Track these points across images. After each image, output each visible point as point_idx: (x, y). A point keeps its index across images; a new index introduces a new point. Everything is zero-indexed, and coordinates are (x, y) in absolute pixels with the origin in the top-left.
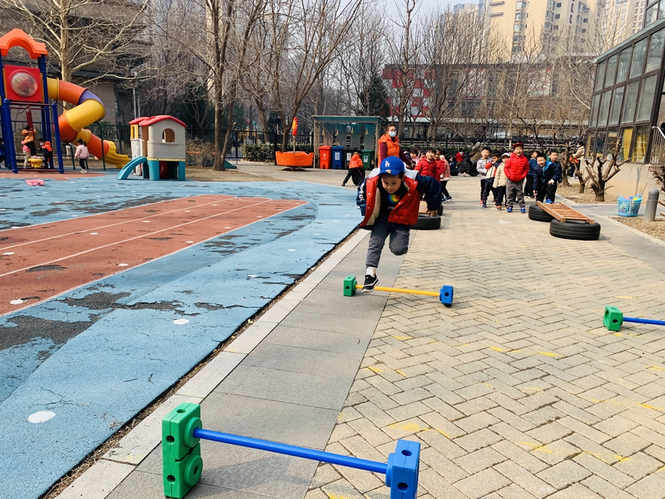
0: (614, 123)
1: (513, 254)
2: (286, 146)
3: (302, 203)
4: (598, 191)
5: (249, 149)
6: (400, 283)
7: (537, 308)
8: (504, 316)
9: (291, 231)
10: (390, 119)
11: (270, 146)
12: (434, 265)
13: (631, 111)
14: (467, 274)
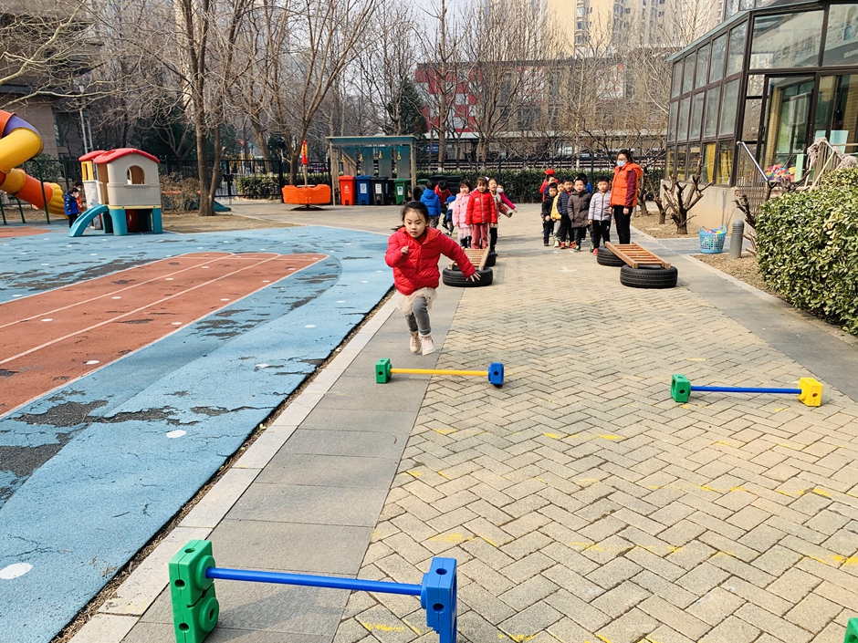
0: (695, 136)
1: (575, 314)
2: (294, 177)
3: (321, 257)
4: (679, 222)
5: (245, 183)
6: (444, 360)
7: (599, 380)
8: (562, 394)
9: (307, 300)
10: (428, 135)
11: (273, 178)
12: (484, 333)
13: (713, 122)
14: (522, 343)
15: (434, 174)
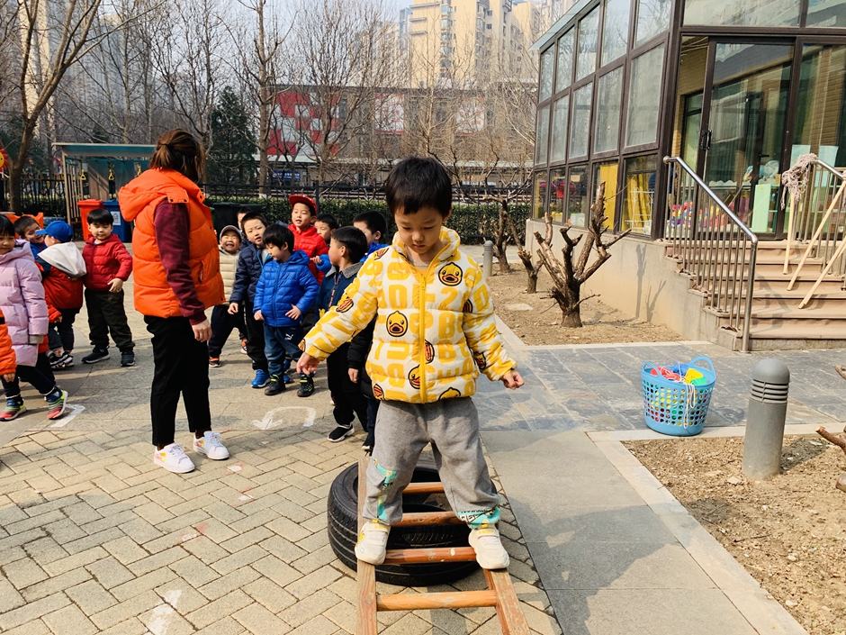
0: (579, 153)
4: (567, 305)
13: (612, 128)
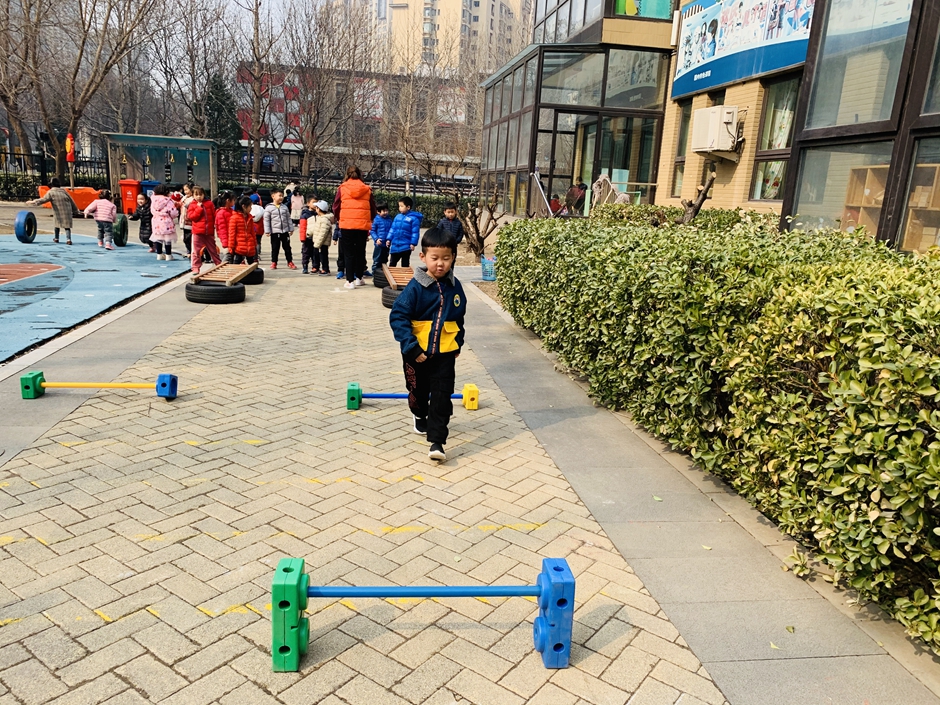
0: (501, 166)
1: (314, 331)
4: (477, 251)
7: (287, 392)
8: (235, 405)
11: (33, 177)
12: (196, 350)
15: (240, 185)
